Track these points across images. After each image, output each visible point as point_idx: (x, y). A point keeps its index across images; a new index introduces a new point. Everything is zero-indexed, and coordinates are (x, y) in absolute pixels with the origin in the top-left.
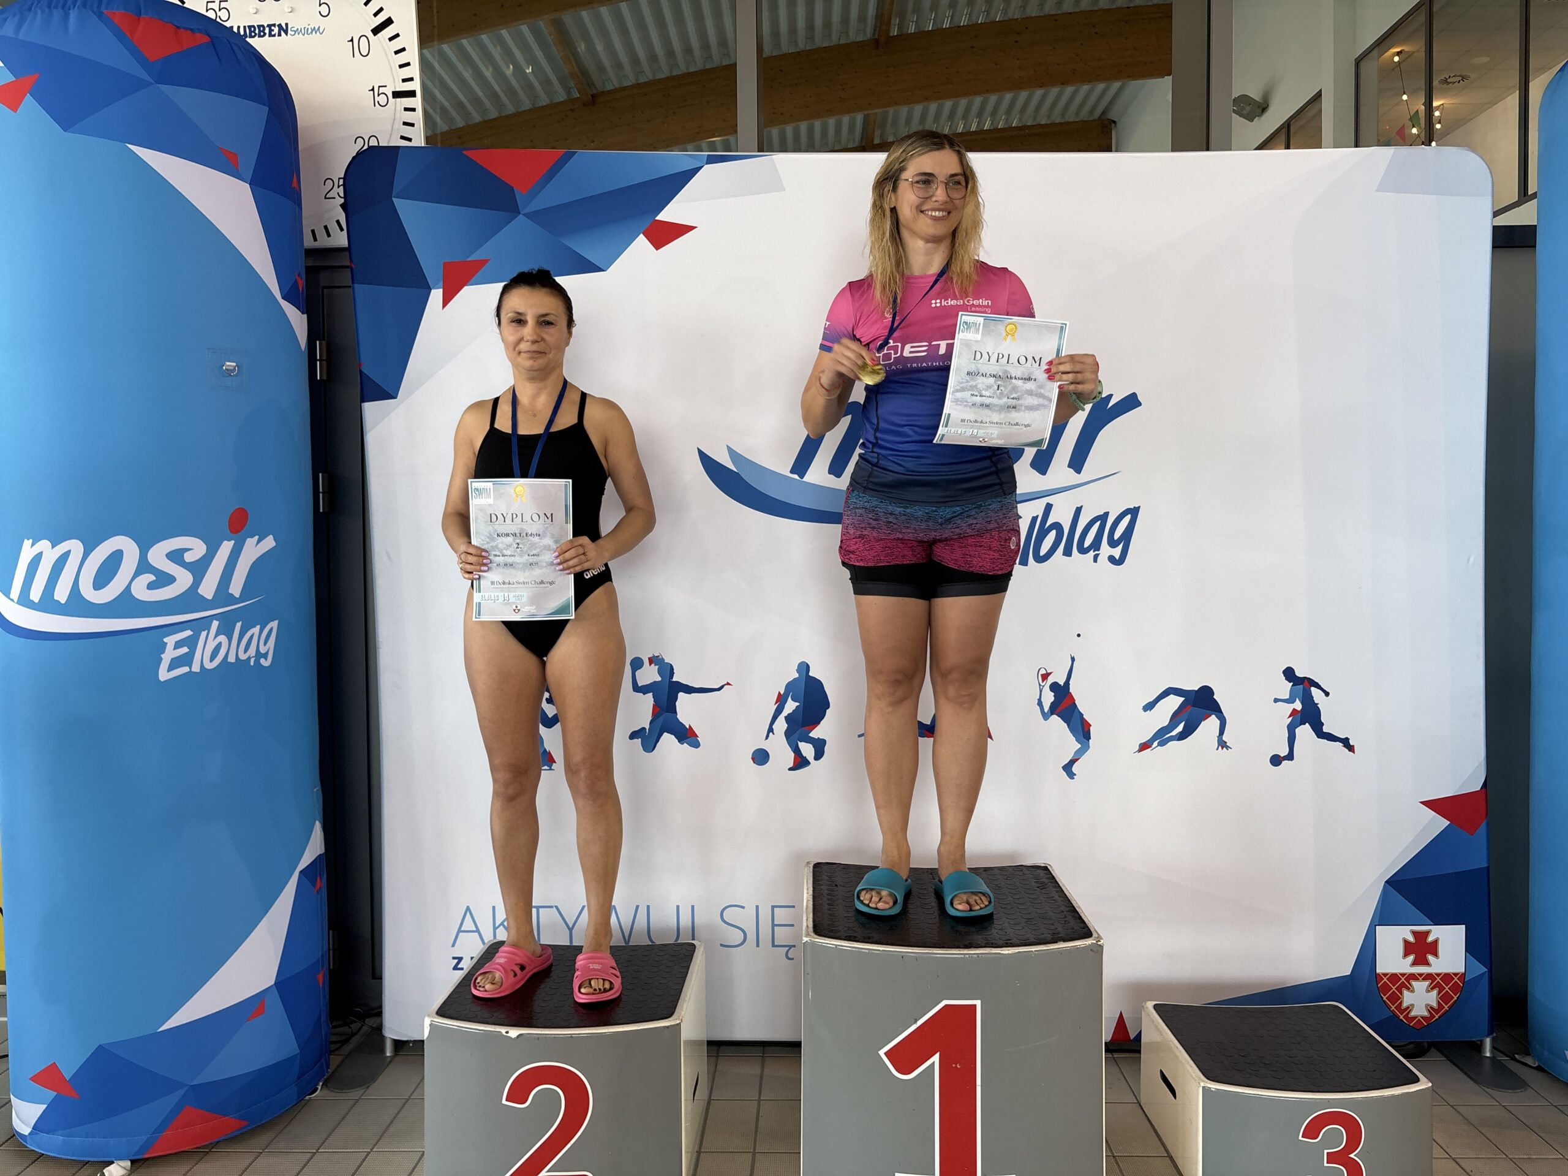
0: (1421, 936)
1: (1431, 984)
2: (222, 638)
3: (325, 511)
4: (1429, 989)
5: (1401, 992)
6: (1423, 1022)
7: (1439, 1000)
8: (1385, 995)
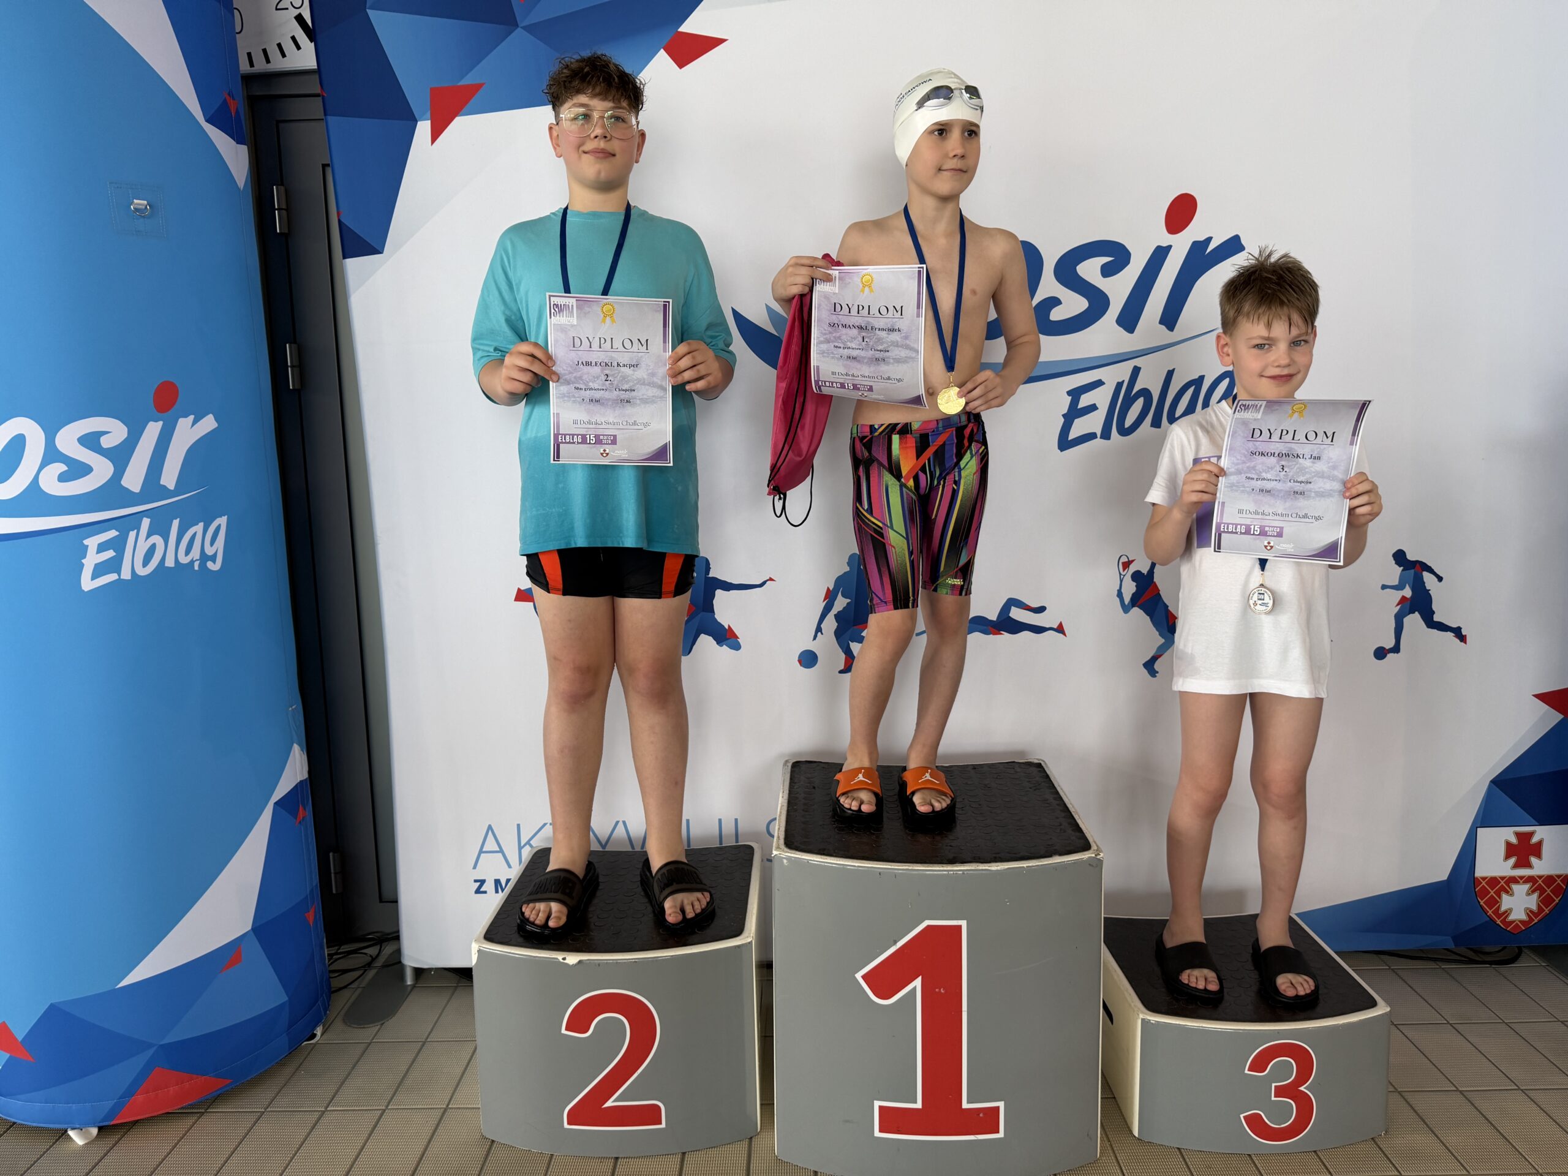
1: (1532, 887)
4: (1530, 892)
5: (1500, 897)
6: (1521, 926)
7: (1540, 903)
8: (1482, 900)
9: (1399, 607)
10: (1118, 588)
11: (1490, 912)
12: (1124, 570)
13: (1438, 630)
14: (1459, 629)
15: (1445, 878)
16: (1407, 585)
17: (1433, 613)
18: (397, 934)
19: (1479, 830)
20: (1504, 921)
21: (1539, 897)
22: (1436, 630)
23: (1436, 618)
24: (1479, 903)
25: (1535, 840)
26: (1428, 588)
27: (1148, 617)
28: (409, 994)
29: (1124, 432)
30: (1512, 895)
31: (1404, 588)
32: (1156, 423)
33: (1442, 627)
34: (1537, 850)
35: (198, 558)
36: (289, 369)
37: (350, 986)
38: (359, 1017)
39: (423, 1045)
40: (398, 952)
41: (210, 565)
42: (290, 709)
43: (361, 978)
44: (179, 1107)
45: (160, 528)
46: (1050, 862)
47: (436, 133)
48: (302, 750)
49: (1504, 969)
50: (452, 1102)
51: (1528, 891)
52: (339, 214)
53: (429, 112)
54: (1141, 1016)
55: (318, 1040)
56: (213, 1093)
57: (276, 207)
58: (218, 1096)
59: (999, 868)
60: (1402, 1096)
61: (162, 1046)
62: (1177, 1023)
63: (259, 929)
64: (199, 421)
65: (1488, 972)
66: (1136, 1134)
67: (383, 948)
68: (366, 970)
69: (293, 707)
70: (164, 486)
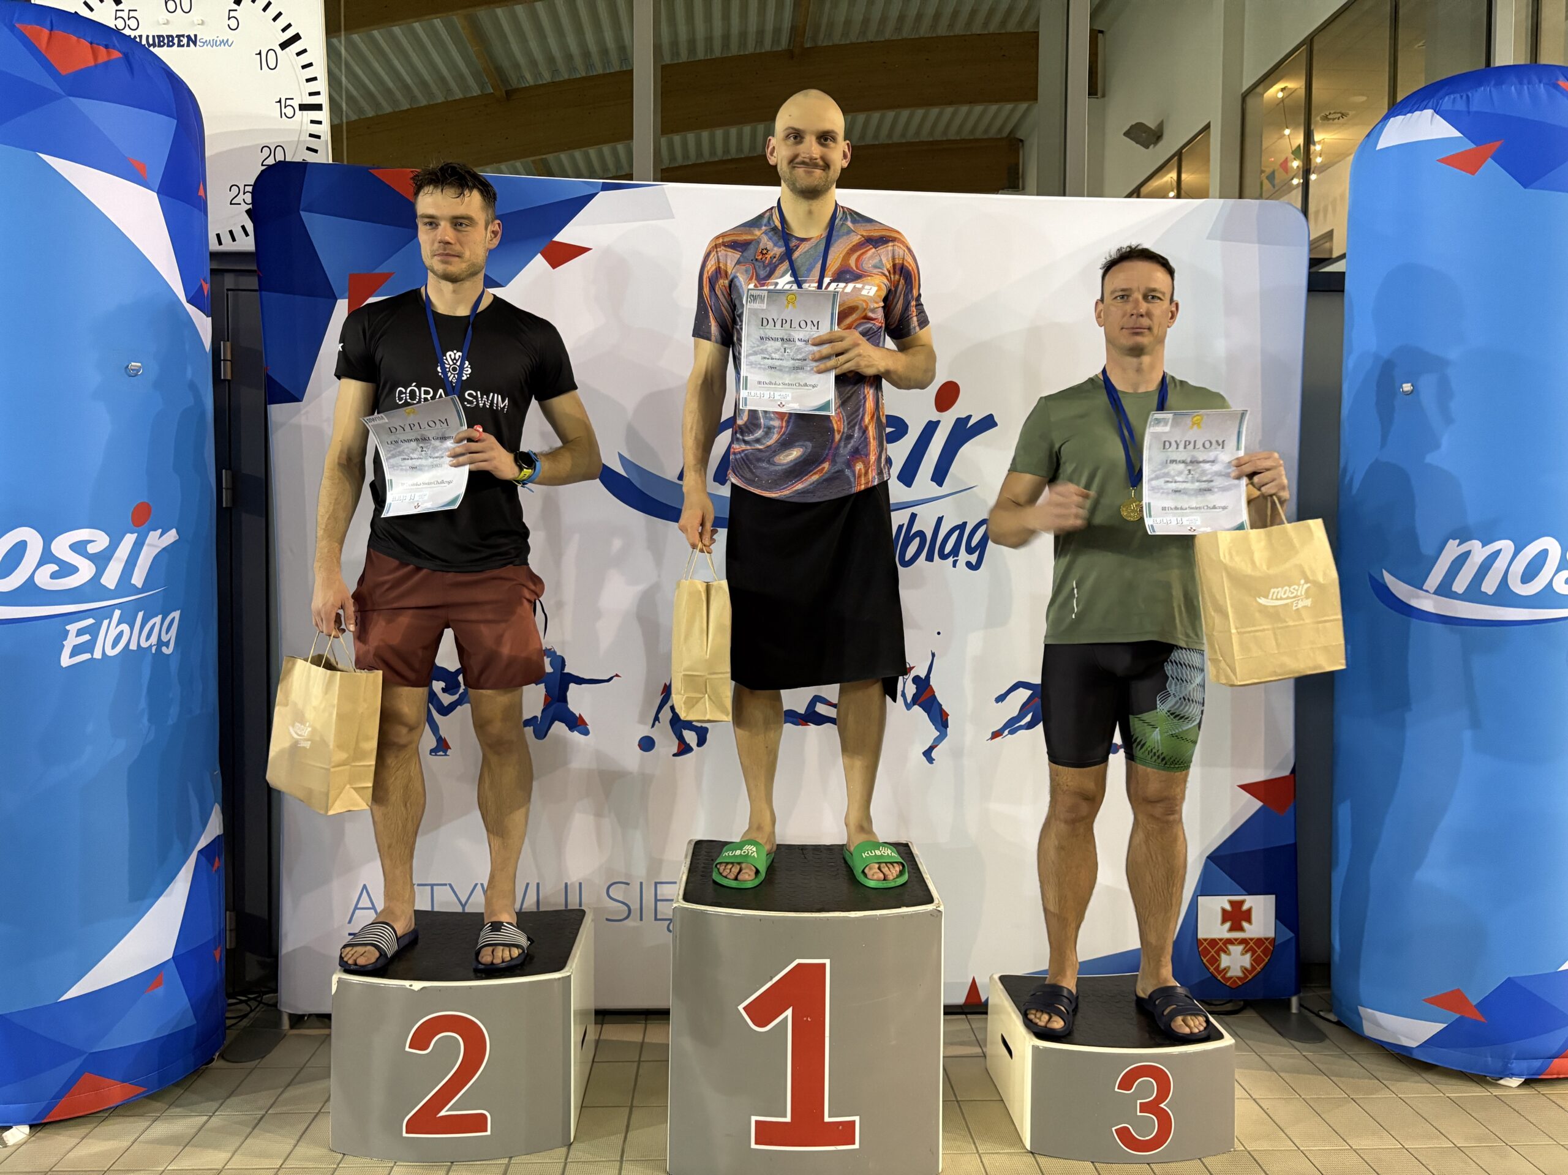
0: (1237, 905)
1: (1245, 948)
2: (125, 627)
3: (228, 506)
4: (1244, 953)
5: (1219, 956)
6: (1238, 983)
7: (1252, 962)
8: (1205, 958)
10: (902, 689)
11: (1212, 969)
19: (1199, 898)
20: (1224, 977)
21: (1252, 957)
24: (1202, 961)
25: (1245, 907)
27: (926, 714)
28: (283, 1038)
29: (907, 564)
30: (1229, 954)
32: (930, 558)
34: (1247, 916)
40: (277, 1002)
49: (1229, 1019)
51: (1242, 951)
53: (348, 291)
55: (215, 1066)
64: (164, 534)
66: (1028, 1146)
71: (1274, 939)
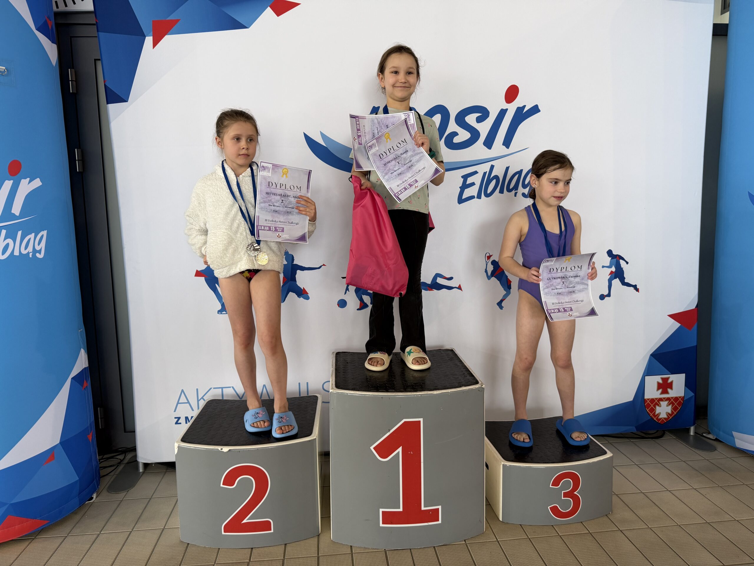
0: (665, 380)
1: (669, 403)
3: (80, 171)
4: (668, 405)
5: (655, 407)
6: (665, 421)
7: (672, 410)
8: (648, 409)
9: (610, 276)
10: (485, 268)
11: (651, 415)
12: (488, 260)
13: (627, 286)
14: (636, 285)
15: (632, 399)
16: (613, 266)
17: (625, 278)
18: (134, 448)
19: (646, 377)
20: (657, 419)
21: (672, 407)
22: (626, 286)
23: (626, 281)
24: (647, 410)
25: (669, 381)
26: (622, 267)
27: (499, 282)
28: (141, 477)
29: (487, 195)
30: (660, 406)
31: (612, 267)
32: (501, 192)
33: (628, 285)
34: (670, 385)
35: (32, 251)
36: (77, 161)
37: (109, 474)
38: (114, 488)
39: (149, 501)
40: (136, 456)
41: (38, 255)
42: (79, 331)
43: (115, 470)
44: (20, 536)
45: (11, 235)
46: (461, 389)
47: (155, 43)
48: (85, 352)
49: (658, 441)
50: (166, 526)
51: (667, 405)
52: (105, 82)
53: (152, 32)
54: (502, 463)
55: (94, 501)
56: (39, 528)
57: (70, 80)
58: (42, 530)
59: (437, 393)
60: (617, 496)
61: (12, 504)
62: (519, 465)
63: (63, 443)
64: (32, 181)
65: (651, 441)
66: (501, 519)
67: (126, 455)
68: (118, 465)
69: (81, 330)
70: (14, 214)
71: (684, 397)
